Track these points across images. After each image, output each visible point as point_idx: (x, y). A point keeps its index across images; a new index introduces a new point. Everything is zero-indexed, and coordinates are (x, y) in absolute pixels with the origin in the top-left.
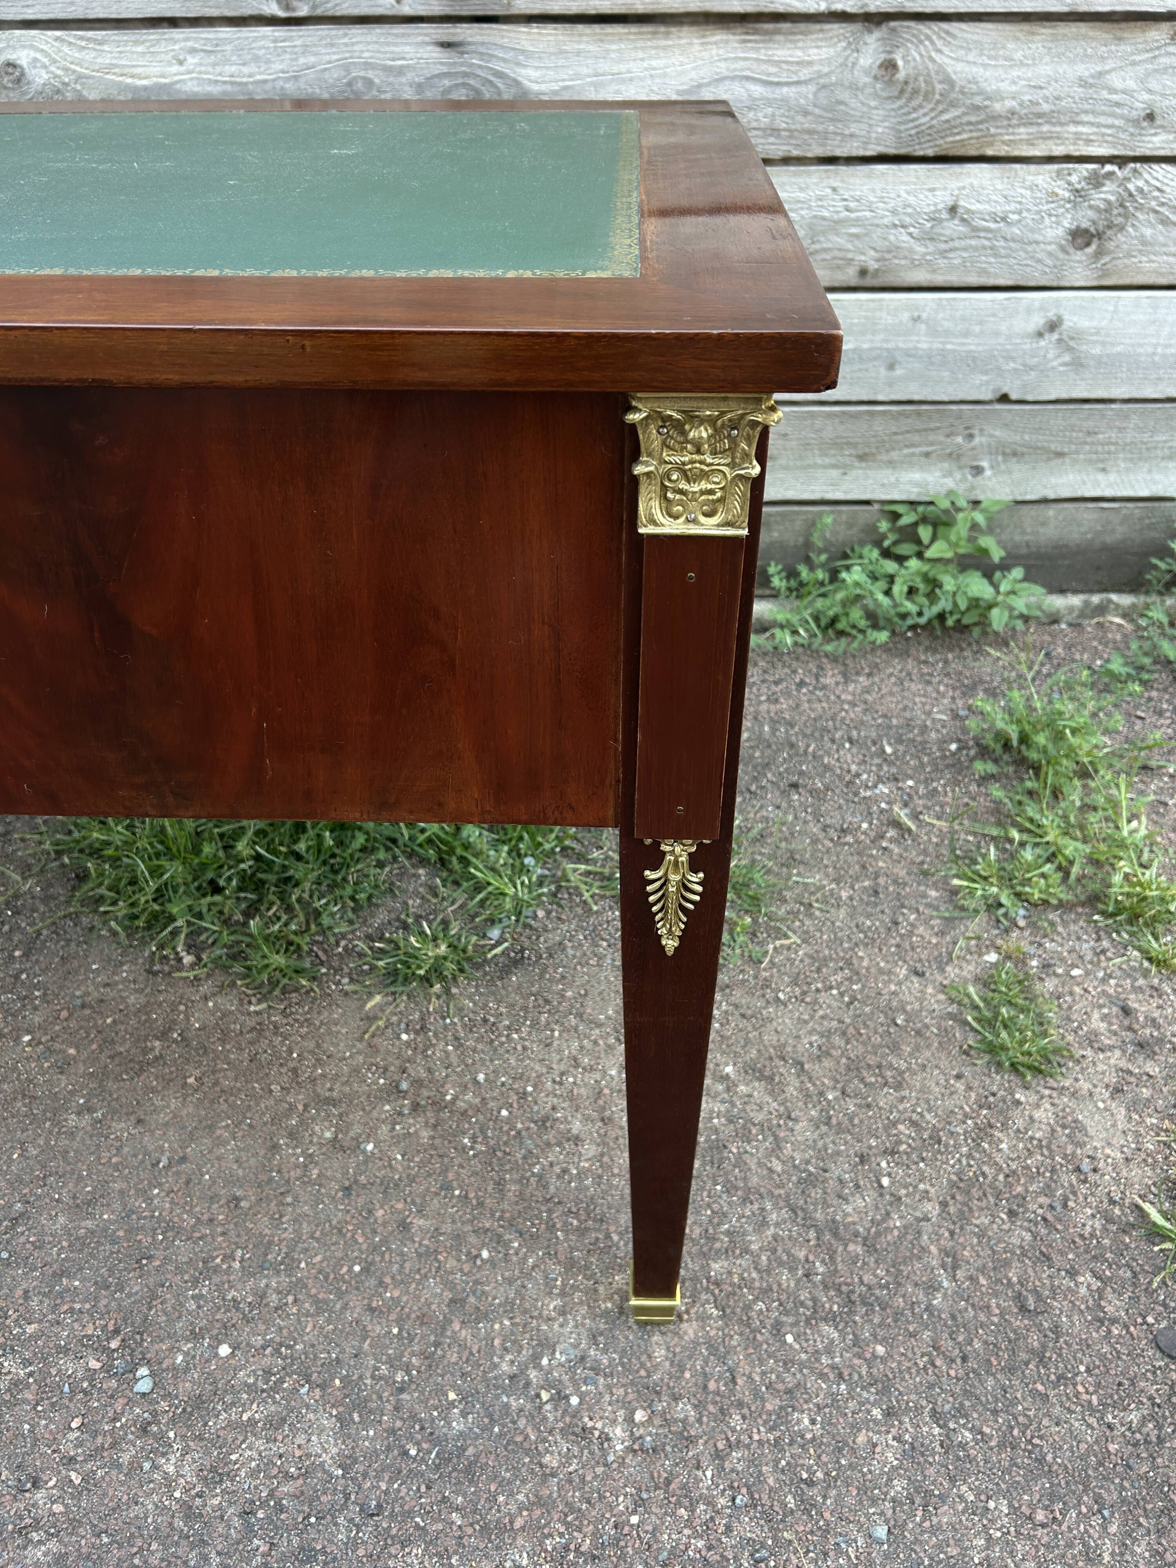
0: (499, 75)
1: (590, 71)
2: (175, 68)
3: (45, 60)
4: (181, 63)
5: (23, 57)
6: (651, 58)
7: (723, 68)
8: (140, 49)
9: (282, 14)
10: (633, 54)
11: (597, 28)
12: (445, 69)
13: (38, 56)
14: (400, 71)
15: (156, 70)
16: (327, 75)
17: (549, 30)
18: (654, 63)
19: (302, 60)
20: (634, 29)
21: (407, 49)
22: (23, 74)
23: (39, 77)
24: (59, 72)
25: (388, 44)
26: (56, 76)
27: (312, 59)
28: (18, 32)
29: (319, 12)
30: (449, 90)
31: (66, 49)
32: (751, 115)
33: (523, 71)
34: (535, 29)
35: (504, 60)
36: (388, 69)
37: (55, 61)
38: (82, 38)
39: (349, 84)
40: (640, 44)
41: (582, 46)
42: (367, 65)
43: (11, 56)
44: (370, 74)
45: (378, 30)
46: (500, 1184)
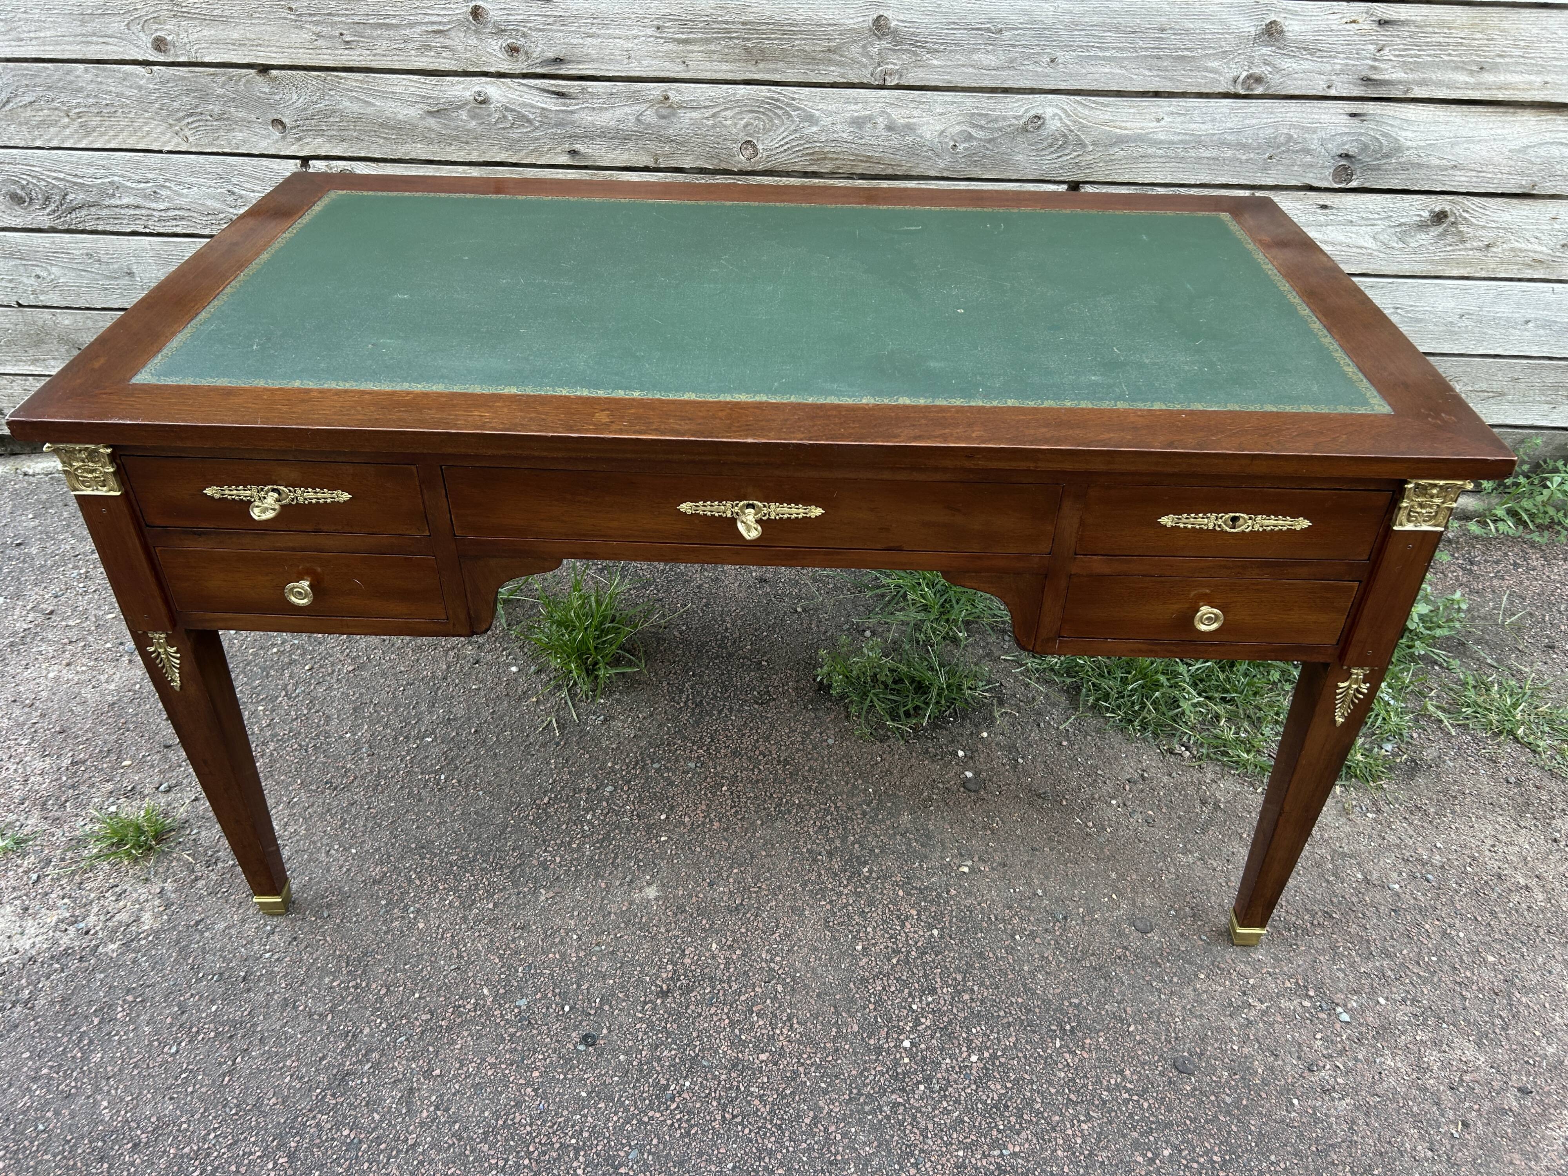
0: (1385, 135)
1: (1452, 135)
2: (1155, 124)
3: (1063, 116)
4: (1158, 120)
5: (1049, 112)
6: (1498, 128)
7: (1549, 137)
8: (1132, 111)
9: (1243, 92)
10: (1485, 125)
11: (1465, 108)
12: (1347, 130)
13: (1058, 112)
14: (1315, 131)
15: (1138, 125)
16: (1261, 131)
17: (1432, 107)
18: (1499, 131)
19: (1247, 122)
20: (1491, 109)
21: (1323, 116)
22: (1043, 123)
23: (1053, 125)
24: (1069, 123)
25: (1311, 113)
26: (1067, 126)
27: (1254, 121)
28: (1050, 96)
29: (1270, 92)
30: (1344, 144)
31: (1080, 108)
32: (1558, 167)
33: (1404, 134)
34: (1420, 107)
35: (1392, 126)
36: (1307, 130)
37: (1068, 116)
38: (1094, 102)
39: (1275, 138)
40: (1493, 118)
41: (1452, 119)
42: (1292, 126)
43: (1039, 111)
44: (1292, 132)
45: (1308, 103)
46: (1493, 914)
